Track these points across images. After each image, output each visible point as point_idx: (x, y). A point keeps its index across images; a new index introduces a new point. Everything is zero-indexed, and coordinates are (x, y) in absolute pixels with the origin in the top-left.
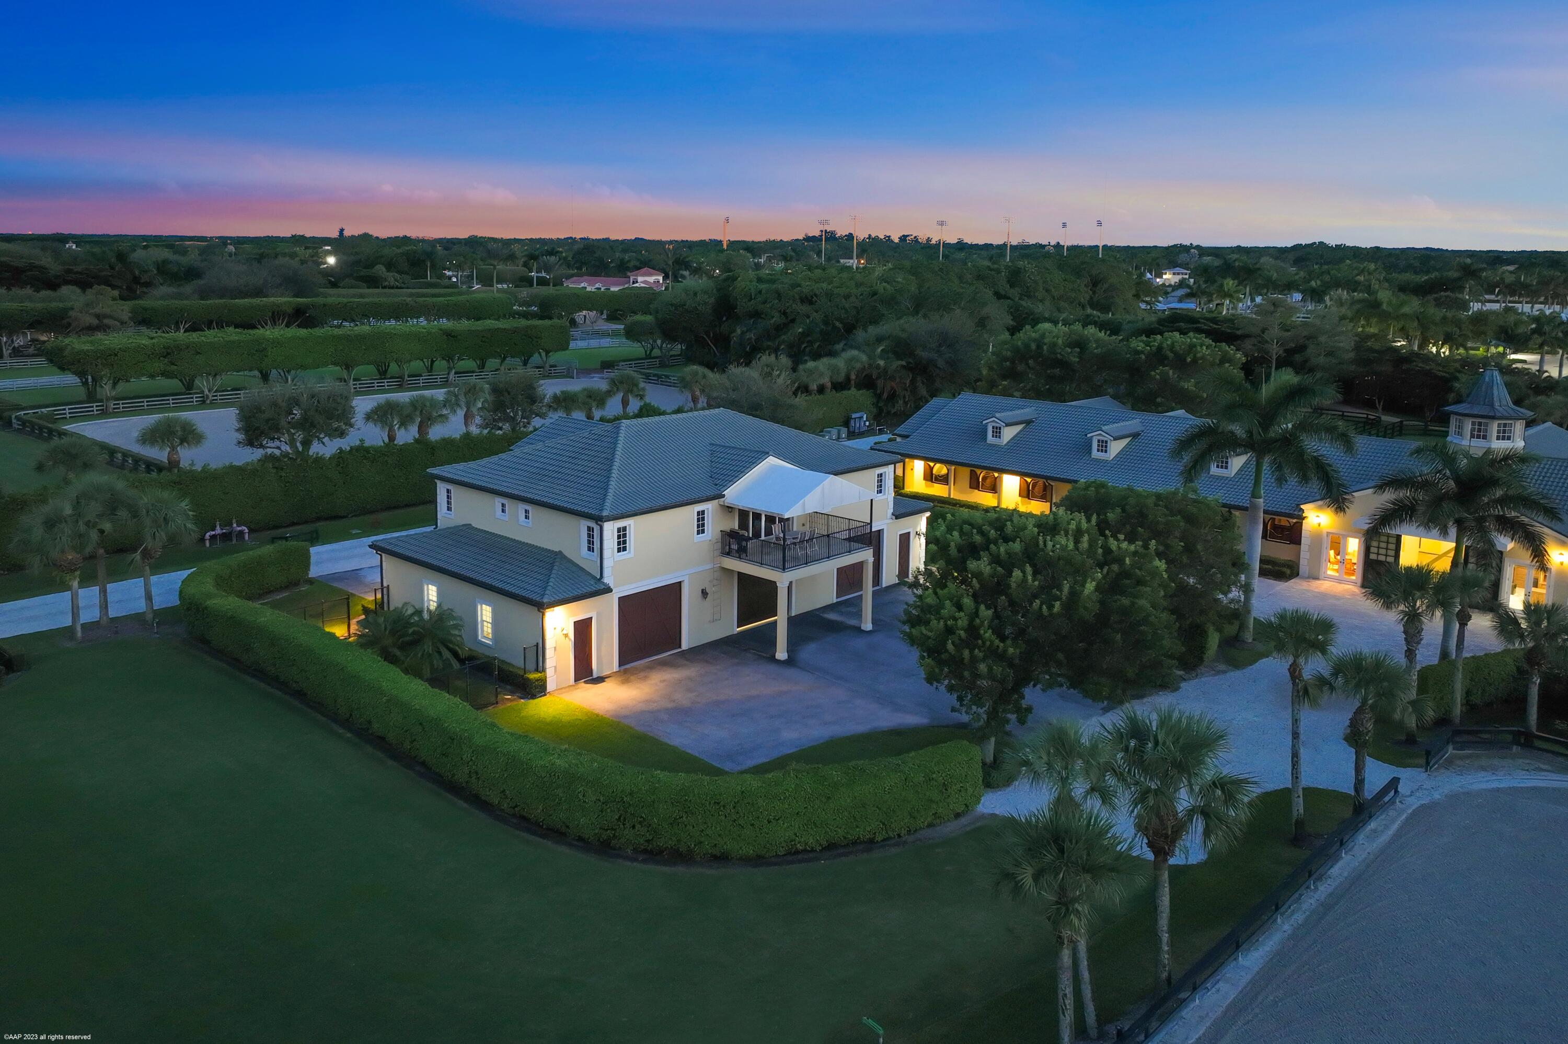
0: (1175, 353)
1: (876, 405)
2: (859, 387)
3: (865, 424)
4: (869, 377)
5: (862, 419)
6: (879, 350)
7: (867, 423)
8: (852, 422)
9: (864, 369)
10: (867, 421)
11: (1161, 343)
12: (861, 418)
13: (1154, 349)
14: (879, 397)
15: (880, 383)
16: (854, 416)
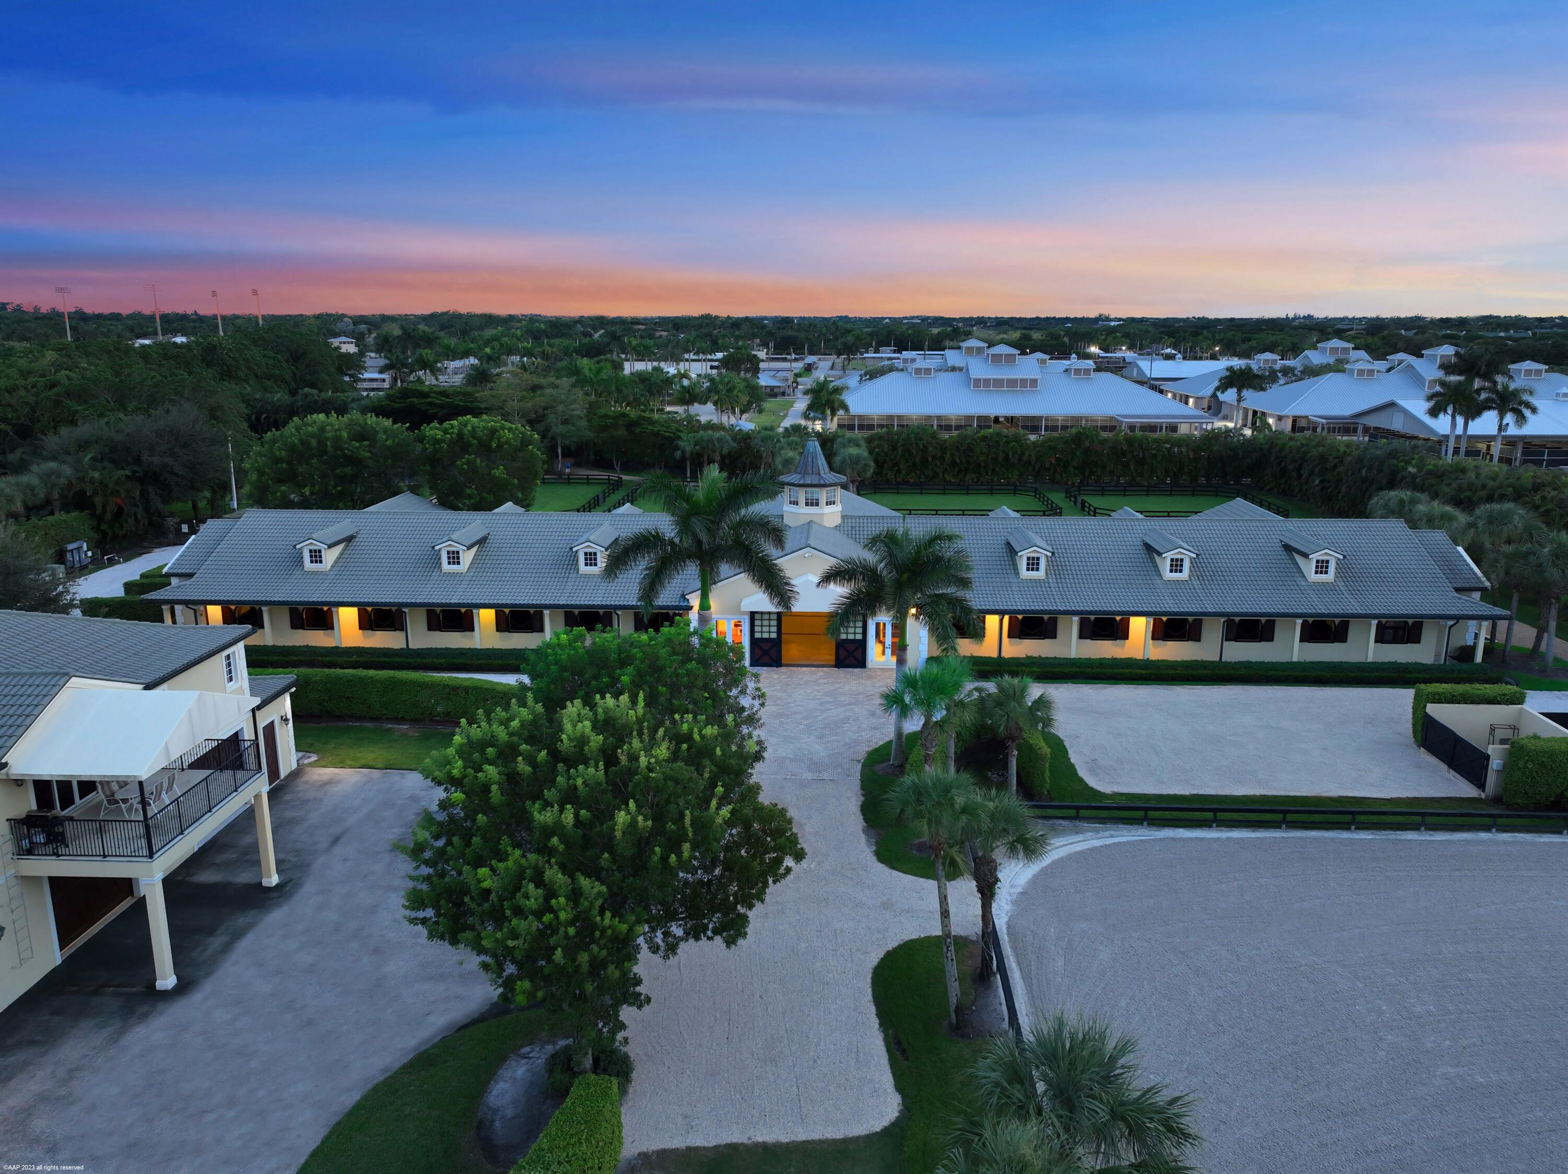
0: (479, 439)
1: (97, 529)
2: (67, 507)
3: (86, 555)
4: (81, 494)
5: (83, 550)
6: (87, 459)
7: (90, 554)
8: (69, 556)
9: (70, 484)
10: (88, 550)
11: (460, 430)
12: (79, 549)
13: (454, 436)
14: (100, 519)
15: (98, 500)
16: (70, 547)
